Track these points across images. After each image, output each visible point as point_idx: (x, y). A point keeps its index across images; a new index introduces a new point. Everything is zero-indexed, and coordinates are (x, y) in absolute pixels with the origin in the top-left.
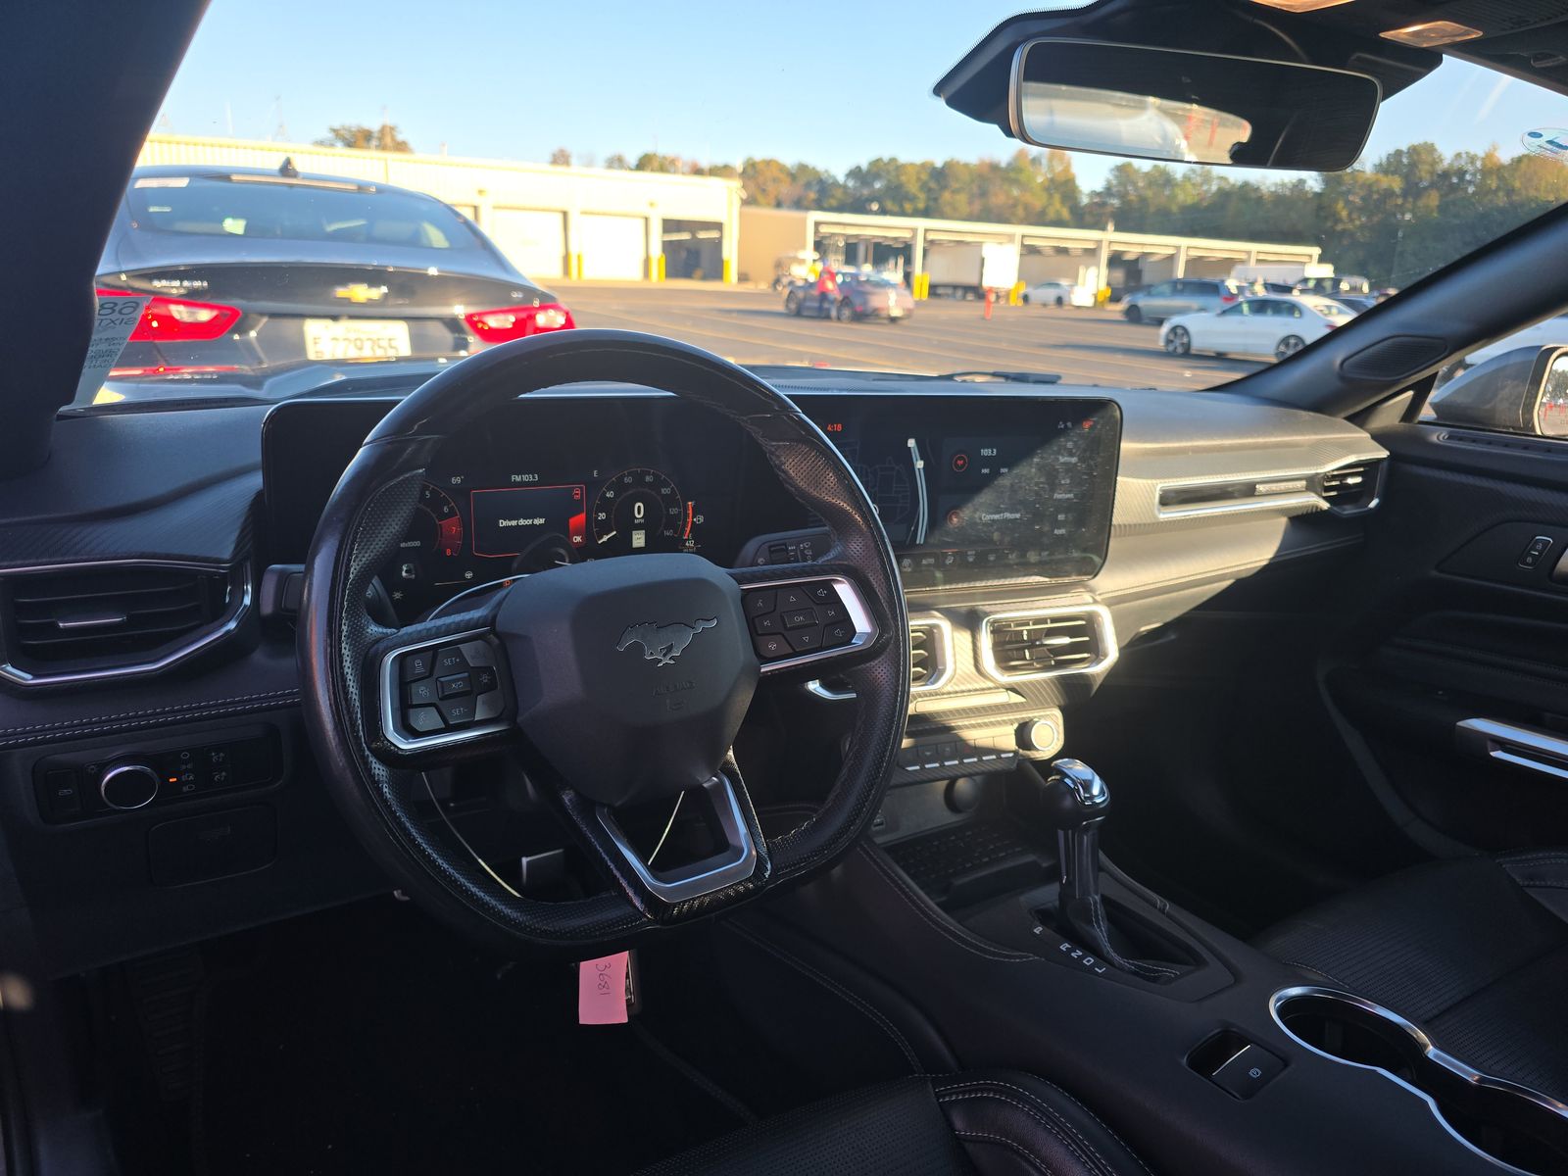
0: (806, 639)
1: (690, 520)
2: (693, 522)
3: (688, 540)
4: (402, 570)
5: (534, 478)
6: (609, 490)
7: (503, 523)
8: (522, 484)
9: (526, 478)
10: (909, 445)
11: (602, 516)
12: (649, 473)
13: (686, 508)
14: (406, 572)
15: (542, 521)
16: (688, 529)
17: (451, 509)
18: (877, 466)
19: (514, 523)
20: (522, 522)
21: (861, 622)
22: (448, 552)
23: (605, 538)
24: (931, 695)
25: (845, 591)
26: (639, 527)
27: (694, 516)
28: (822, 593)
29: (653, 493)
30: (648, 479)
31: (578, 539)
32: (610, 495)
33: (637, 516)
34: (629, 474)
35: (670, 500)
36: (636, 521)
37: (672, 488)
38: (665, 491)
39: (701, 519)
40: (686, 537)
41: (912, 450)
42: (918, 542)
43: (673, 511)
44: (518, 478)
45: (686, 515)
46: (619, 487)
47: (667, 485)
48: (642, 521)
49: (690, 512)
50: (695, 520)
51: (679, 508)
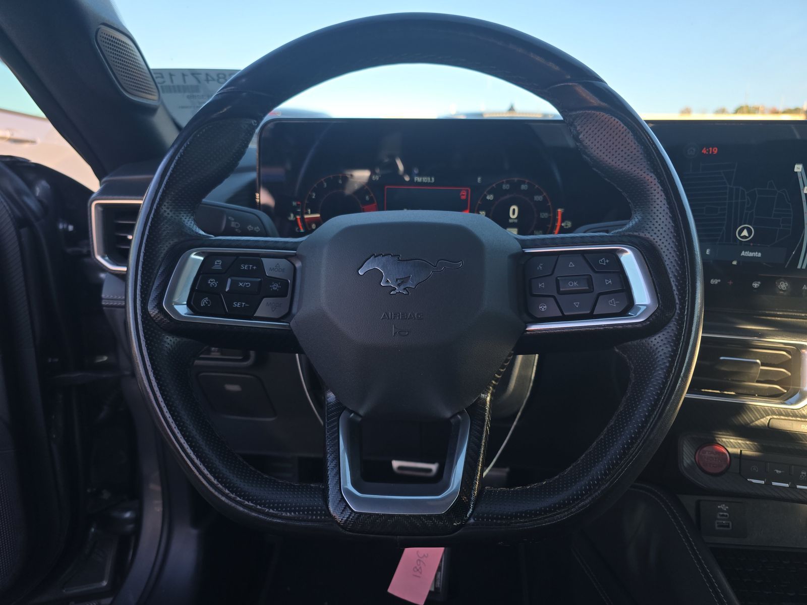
0: (577, 304)
1: (558, 224)
2: (561, 227)
5: (431, 179)
6: (489, 193)
8: (422, 184)
9: (425, 179)
10: (796, 170)
11: (482, 214)
12: (524, 183)
13: (555, 214)
17: (371, 198)
18: (756, 189)
21: (642, 294)
24: (787, 415)
25: (629, 260)
26: (513, 225)
27: (562, 221)
28: (603, 261)
29: (527, 199)
30: (524, 187)
32: (490, 197)
33: (511, 216)
34: (507, 182)
35: (542, 206)
36: (511, 221)
37: (544, 197)
38: (538, 198)
39: (569, 224)
41: (799, 175)
42: (799, 267)
43: (544, 215)
44: (420, 180)
45: (555, 220)
46: (498, 192)
47: (540, 193)
48: (516, 221)
49: (559, 217)
50: (563, 225)
51: (549, 213)
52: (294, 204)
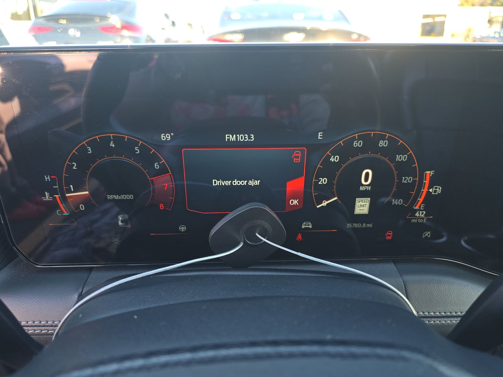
1: (425, 191)
2: (428, 193)
3: (420, 210)
4: (118, 220)
5: (249, 137)
6: (334, 154)
7: (217, 183)
8: (237, 144)
9: (241, 138)
11: (323, 181)
12: (383, 138)
13: (422, 178)
14: (122, 221)
15: (257, 183)
16: (421, 200)
17: (162, 166)
19: (228, 183)
20: (236, 183)
22: (162, 206)
23: (325, 204)
26: (364, 194)
27: (430, 187)
29: (386, 160)
30: (382, 144)
31: (295, 202)
32: (335, 159)
33: (363, 182)
34: (360, 138)
35: (405, 169)
36: (362, 188)
37: (410, 155)
38: (401, 157)
39: (439, 190)
40: (417, 208)
43: (407, 180)
44: (233, 138)
45: (421, 185)
46: (346, 151)
47: (403, 151)
48: (369, 188)
49: (427, 182)
50: (431, 190)
51: (415, 177)
52: (47, 178)
